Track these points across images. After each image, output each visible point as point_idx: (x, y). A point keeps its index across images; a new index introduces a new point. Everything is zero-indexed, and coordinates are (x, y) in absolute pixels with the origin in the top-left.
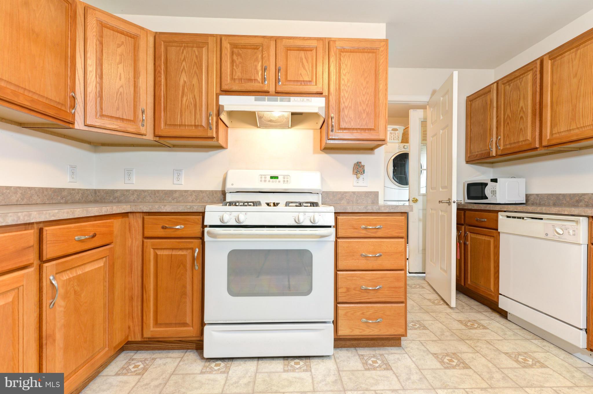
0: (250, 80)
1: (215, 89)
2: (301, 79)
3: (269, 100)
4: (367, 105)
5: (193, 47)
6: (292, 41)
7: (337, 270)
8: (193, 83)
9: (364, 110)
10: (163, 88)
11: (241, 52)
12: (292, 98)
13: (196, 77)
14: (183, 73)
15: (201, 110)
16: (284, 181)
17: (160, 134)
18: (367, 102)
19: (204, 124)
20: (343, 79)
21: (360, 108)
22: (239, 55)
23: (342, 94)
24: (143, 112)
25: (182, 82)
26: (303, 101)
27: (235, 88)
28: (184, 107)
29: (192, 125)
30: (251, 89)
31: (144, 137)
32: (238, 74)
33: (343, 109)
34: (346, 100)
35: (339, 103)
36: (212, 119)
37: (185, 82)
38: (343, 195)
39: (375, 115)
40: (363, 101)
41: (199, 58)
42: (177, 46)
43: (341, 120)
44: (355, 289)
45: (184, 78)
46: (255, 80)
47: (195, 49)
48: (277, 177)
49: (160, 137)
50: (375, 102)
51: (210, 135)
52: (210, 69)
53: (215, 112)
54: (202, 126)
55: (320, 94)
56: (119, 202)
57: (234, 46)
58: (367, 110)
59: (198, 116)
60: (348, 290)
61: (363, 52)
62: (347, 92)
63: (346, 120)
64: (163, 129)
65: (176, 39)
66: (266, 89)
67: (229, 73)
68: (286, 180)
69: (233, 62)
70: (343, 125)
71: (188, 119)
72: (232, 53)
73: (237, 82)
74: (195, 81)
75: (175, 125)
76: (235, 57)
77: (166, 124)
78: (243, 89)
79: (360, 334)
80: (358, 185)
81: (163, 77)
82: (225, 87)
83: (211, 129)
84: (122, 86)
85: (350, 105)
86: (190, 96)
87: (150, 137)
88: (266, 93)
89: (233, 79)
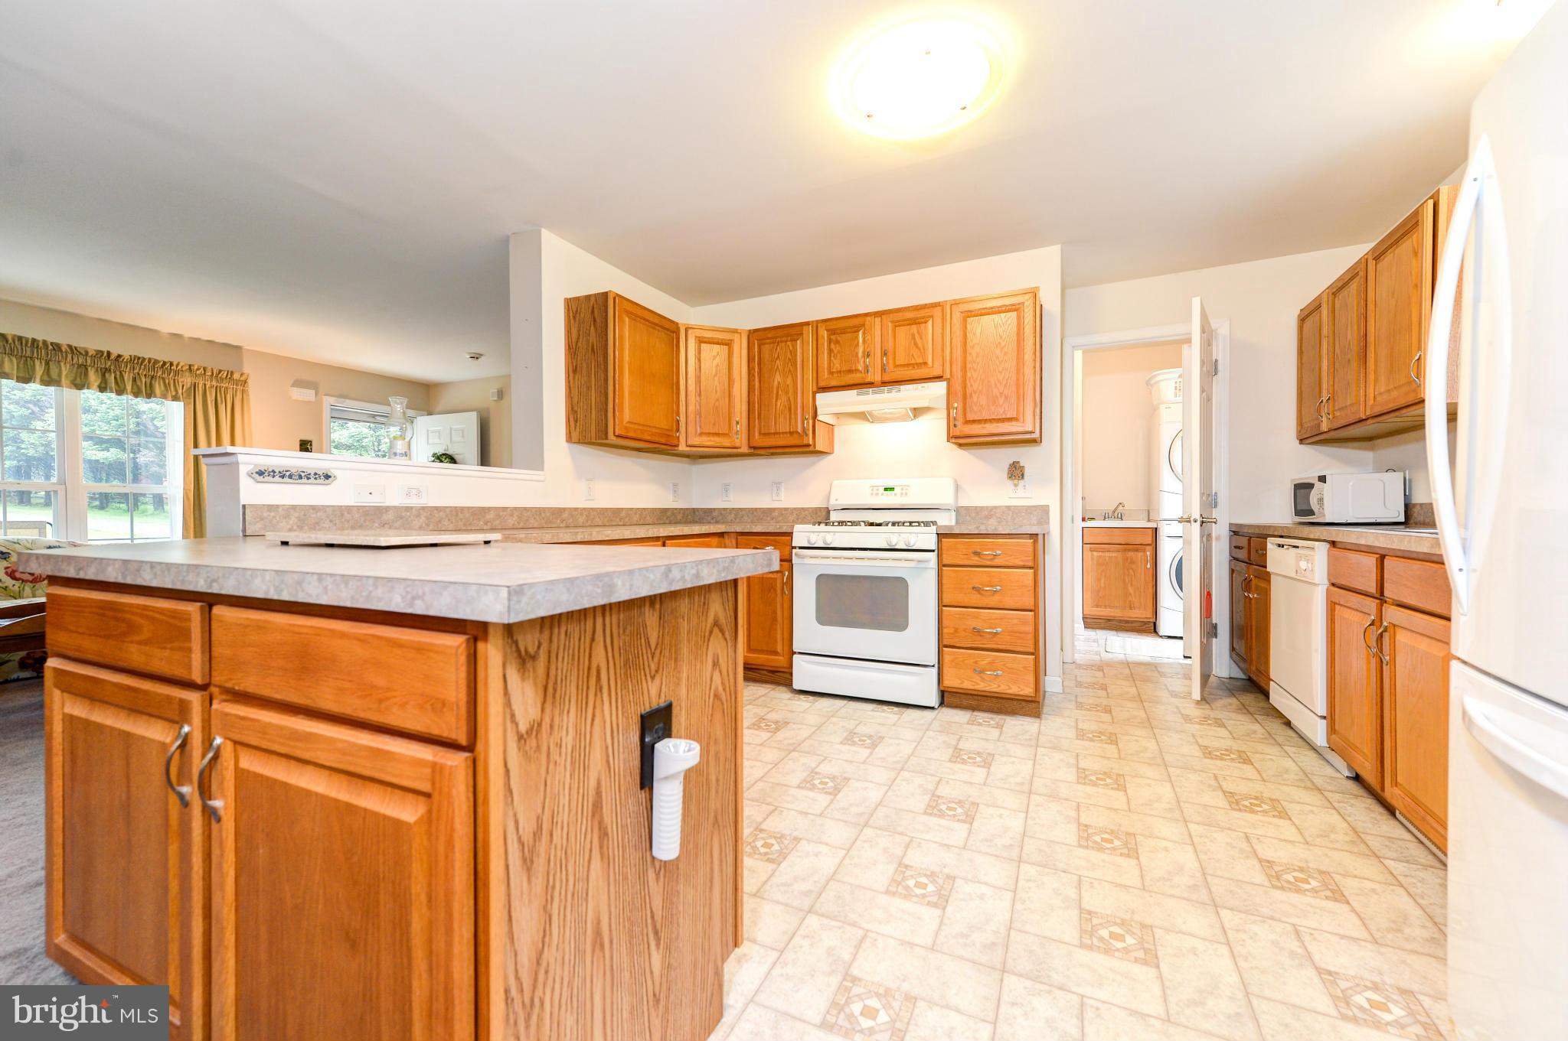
0: (850, 371)
1: (811, 387)
2: (913, 362)
3: (873, 393)
4: (1005, 385)
5: (787, 341)
6: (901, 314)
7: (941, 605)
8: (788, 383)
9: (1001, 394)
10: (757, 392)
11: (839, 338)
12: (902, 387)
13: (790, 376)
14: (778, 373)
15: (796, 414)
16: (902, 494)
17: (755, 445)
18: (1005, 382)
19: (799, 430)
20: (970, 354)
21: (995, 391)
22: (837, 342)
23: (969, 375)
24: (737, 423)
25: (776, 383)
26: (916, 389)
27: (833, 383)
28: (778, 412)
29: (786, 433)
30: (851, 382)
31: (739, 450)
32: (837, 365)
33: (971, 395)
34: (975, 382)
35: (965, 387)
36: (808, 423)
37: (779, 383)
38: (991, 510)
39: (1018, 398)
40: (999, 381)
41: (794, 353)
42: (770, 343)
43: (968, 409)
44: (965, 630)
45: (778, 378)
46: (857, 370)
47: (789, 343)
48: (892, 489)
49: (755, 448)
50: (1018, 380)
51: (805, 442)
52: (805, 363)
53: (811, 414)
54: (797, 432)
55: (939, 378)
56: (717, 522)
57: (832, 332)
58: (1006, 392)
59: (793, 421)
60: (956, 630)
61: (999, 312)
62: (975, 371)
63: (975, 408)
64: (758, 440)
65: (770, 335)
66: (869, 380)
67: (826, 366)
68: (904, 492)
69: (830, 351)
70: (971, 417)
71: (783, 426)
72: (830, 341)
73: (835, 375)
74: (789, 381)
75: (769, 434)
76: (833, 346)
77: (760, 434)
78: (843, 384)
79: (972, 688)
80: (1016, 495)
81: (757, 380)
82: (822, 384)
83: (807, 435)
84: (718, 400)
85: (980, 388)
86: (784, 398)
87: (745, 449)
88: (870, 384)
89: (831, 373)
